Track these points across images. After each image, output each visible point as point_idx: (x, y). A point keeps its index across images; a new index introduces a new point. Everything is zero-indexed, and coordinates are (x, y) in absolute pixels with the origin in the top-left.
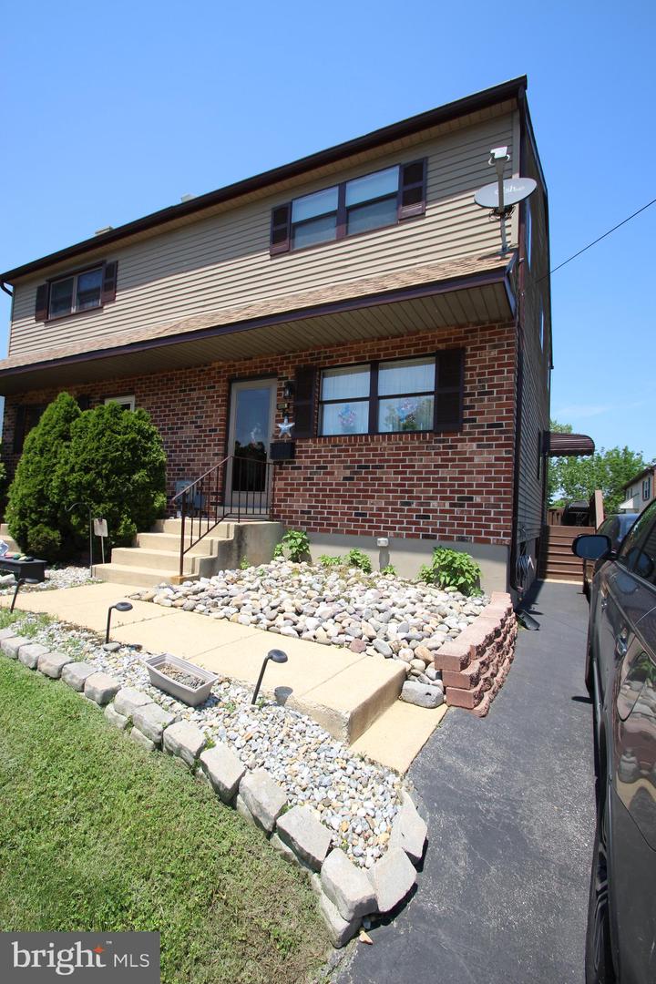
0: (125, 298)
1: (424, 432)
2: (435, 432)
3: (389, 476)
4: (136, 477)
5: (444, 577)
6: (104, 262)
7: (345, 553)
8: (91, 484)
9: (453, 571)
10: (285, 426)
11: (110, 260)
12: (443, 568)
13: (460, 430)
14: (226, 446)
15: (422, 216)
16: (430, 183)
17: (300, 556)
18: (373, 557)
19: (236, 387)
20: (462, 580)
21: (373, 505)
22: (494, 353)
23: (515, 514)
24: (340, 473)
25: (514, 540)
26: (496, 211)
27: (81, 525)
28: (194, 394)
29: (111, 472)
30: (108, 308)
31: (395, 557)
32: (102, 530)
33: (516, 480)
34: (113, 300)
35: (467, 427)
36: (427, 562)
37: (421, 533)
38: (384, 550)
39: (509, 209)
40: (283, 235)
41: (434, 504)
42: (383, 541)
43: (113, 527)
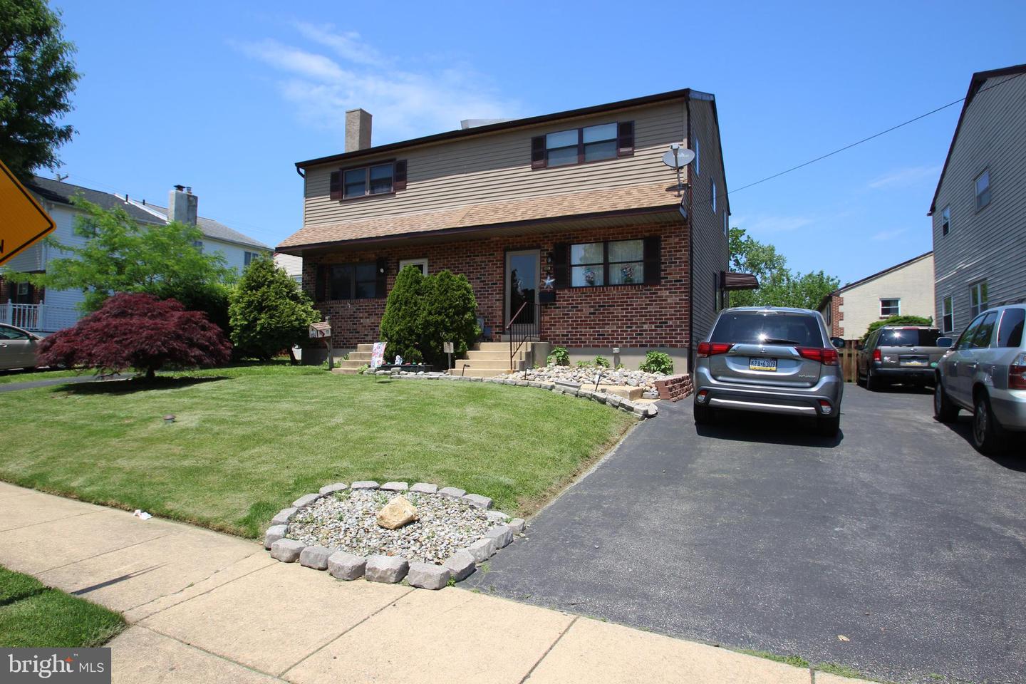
0: (413, 188)
1: (639, 284)
2: (644, 284)
3: (618, 311)
4: (466, 316)
5: (653, 367)
6: (395, 160)
7: (593, 358)
8: (443, 321)
9: (658, 362)
10: (549, 281)
11: (400, 158)
12: (652, 362)
13: (659, 283)
14: (504, 294)
15: (631, 155)
16: (636, 136)
17: (564, 362)
18: (611, 360)
19: (509, 255)
20: (663, 367)
21: (609, 329)
22: (677, 240)
23: (691, 330)
24: (587, 310)
25: (691, 345)
26: (674, 168)
27: (437, 347)
28: (478, 259)
29: (454, 314)
30: (399, 194)
31: (623, 359)
32: (449, 348)
33: (691, 311)
34: (404, 188)
35: (663, 282)
36: (643, 360)
37: (637, 344)
38: (617, 355)
39: (682, 168)
40: (540, 156)
41: (645, 327)
42: (616, 350)
43: (456, 347)
